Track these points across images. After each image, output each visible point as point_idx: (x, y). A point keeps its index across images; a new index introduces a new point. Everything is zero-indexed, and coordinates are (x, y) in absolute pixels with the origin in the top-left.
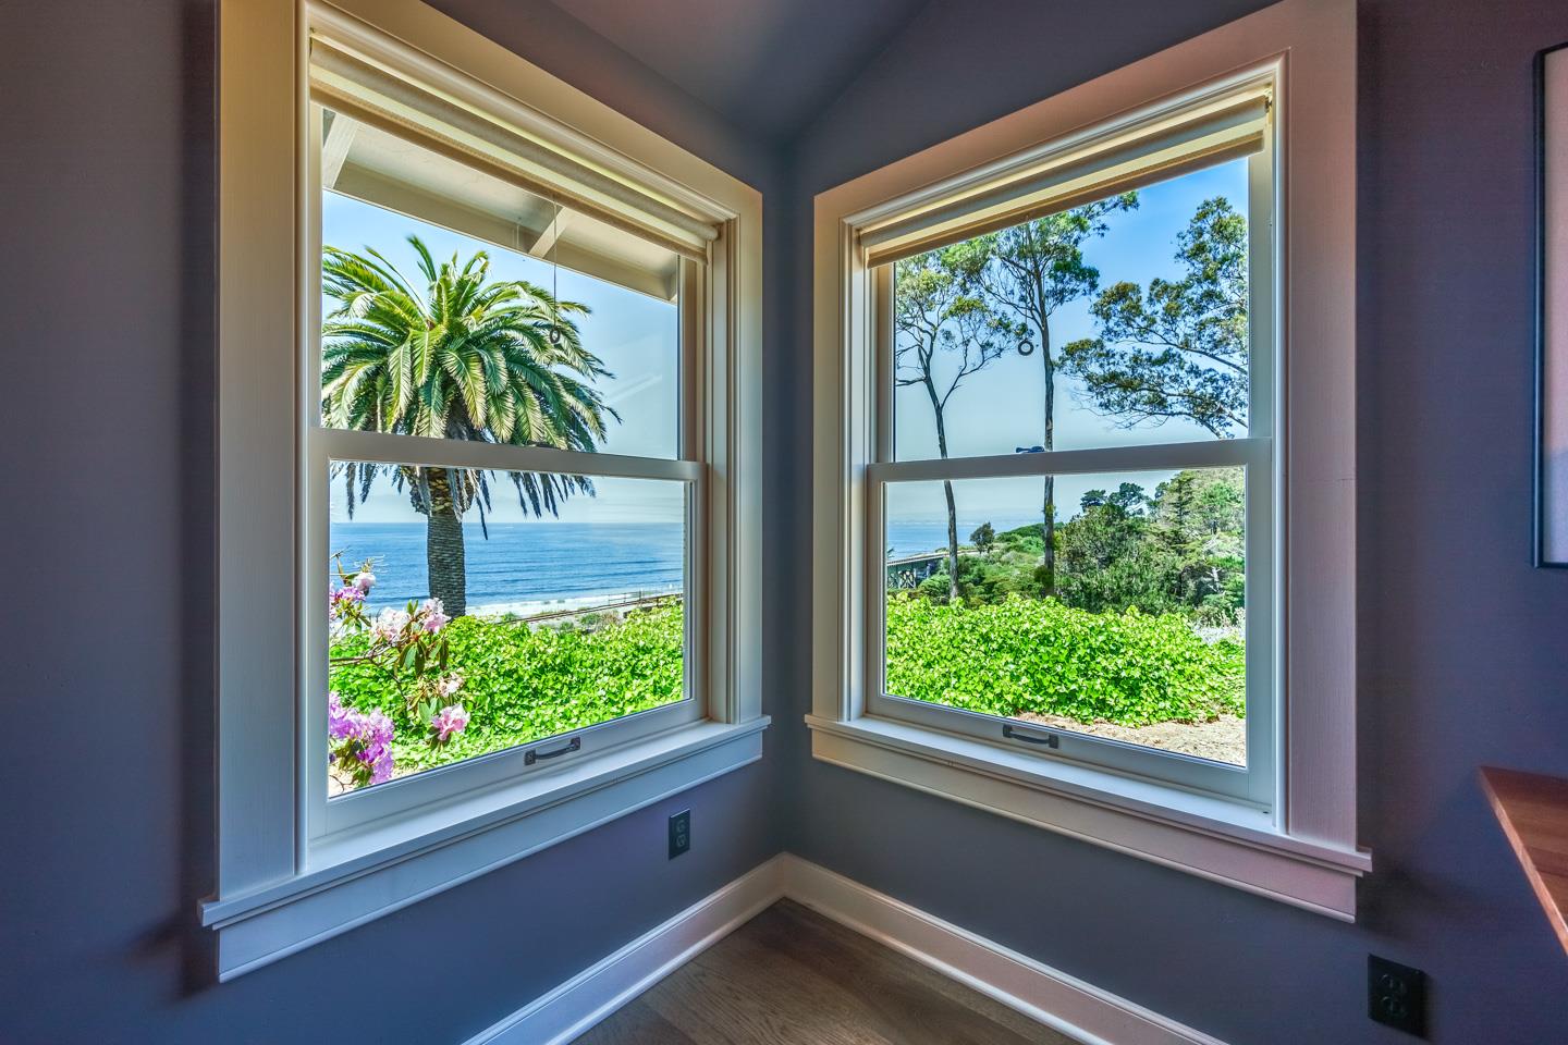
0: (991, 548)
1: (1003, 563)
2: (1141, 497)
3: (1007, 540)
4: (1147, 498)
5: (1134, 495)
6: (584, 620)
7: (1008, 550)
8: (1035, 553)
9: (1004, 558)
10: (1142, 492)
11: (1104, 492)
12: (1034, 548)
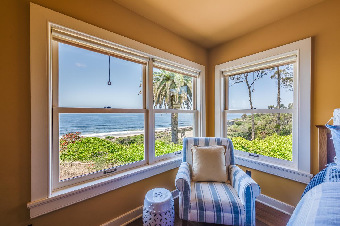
0: (246, 119)
1: (249, 123)
2: (284, 107)
3: (249, 117)
4: (286, 107)
5: (282, 107)
6: (162, 134)
7: (250, 120)
8: (257, 120)
9: (249, 121)
10: (284, 106)
11: (274, 106)
12: (256, 119)
